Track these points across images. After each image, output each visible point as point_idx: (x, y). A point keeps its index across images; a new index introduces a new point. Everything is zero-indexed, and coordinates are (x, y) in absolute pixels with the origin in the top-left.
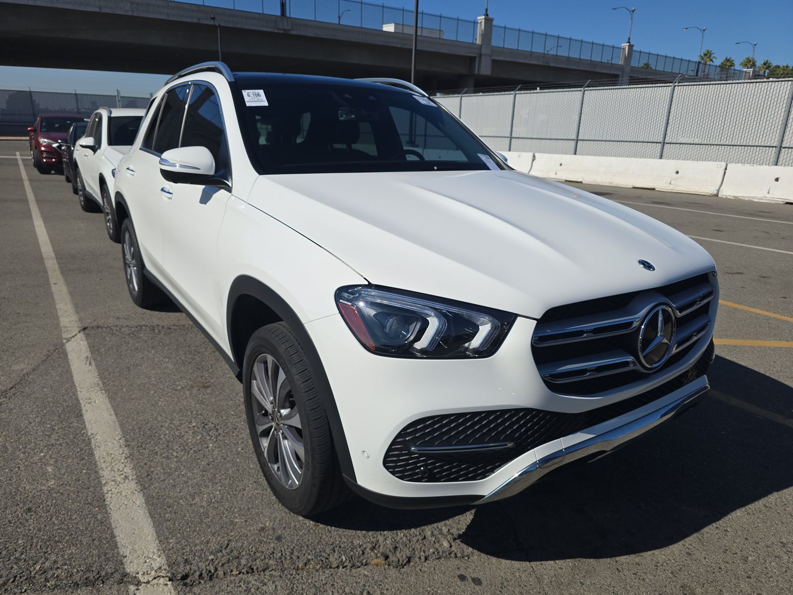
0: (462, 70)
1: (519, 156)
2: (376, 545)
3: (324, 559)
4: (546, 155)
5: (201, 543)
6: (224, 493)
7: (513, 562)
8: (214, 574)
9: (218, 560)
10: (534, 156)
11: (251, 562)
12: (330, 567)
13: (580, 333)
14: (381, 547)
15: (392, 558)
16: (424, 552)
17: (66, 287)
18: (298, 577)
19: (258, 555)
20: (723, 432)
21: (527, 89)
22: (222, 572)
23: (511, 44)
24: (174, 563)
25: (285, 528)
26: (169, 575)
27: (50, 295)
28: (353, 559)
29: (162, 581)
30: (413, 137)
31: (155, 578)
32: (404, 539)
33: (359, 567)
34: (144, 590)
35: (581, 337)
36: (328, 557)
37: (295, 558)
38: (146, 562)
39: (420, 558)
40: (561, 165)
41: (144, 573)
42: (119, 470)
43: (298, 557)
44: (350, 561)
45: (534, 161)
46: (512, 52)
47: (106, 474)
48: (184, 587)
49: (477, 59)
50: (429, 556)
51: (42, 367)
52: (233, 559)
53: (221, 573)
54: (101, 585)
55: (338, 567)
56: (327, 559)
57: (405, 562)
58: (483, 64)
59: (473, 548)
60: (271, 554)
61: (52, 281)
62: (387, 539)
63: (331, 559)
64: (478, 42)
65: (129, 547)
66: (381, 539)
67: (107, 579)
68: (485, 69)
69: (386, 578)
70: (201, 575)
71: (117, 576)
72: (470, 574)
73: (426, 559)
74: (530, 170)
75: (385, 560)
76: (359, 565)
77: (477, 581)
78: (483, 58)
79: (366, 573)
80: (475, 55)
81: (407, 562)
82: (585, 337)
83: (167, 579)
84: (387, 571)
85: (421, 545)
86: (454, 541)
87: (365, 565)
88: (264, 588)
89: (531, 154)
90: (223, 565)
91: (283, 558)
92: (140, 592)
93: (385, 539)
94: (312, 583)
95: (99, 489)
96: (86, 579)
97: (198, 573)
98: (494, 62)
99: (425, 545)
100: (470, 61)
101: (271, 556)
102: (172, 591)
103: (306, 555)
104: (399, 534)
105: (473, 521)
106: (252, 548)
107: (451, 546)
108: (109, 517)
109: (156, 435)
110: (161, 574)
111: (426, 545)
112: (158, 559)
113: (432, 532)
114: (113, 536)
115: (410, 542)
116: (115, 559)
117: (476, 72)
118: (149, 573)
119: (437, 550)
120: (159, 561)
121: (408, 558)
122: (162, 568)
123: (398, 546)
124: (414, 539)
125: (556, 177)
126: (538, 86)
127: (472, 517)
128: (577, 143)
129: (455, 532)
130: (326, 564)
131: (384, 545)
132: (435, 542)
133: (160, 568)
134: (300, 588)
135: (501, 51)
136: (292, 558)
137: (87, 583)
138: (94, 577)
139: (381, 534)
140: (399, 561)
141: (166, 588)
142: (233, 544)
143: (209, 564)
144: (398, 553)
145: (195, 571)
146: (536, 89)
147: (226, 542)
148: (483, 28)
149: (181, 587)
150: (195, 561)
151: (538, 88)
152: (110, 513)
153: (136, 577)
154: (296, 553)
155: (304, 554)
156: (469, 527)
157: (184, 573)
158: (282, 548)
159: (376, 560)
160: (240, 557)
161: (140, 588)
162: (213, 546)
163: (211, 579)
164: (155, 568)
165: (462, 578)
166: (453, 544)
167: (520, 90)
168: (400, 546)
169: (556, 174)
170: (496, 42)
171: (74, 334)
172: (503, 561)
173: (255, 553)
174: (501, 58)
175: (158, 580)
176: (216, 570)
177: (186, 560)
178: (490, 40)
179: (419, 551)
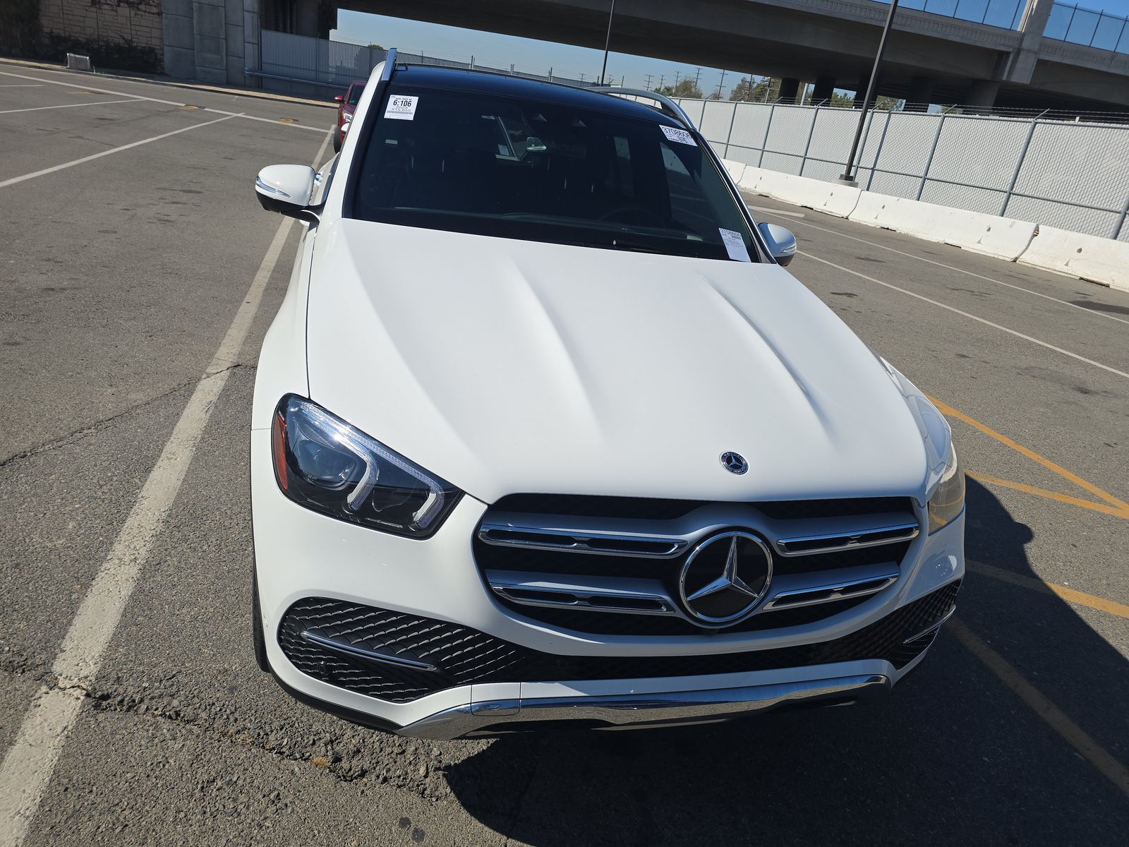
0: (981, 72)
1: (1011, 226)
2: (336, 739)
3: (262, 734)
4: (1057, 232)
5: (148, 665)
6: (218, 612)
7: (486, 828)
8: (136, 705)
9: (151, 691)
10: (1037, 229)
11: (182, 707)
12: (263, 746)
13: (568, 540)
14: (342, 745)
15: (345, 764)
16: (388, 771)
17: (257, 309)
18: (216, 744)
19: (196, 700)
20: (986, 759)
21: (1058, 118)
22: (146, 707)
23: (1079, 37)
24: (104, 677)
25: (250, 679)
26: (90, 688)
27: (232, 315)
28: (297, 746)
29: (77, 692)
30: (853, 169)
31: (73, 687)
32: (377, 745)
33: (296, 759)
34: (52, 696)
35: (567, 546)
36: (269, 733)
37: (232, 719)
38: (78, 665)
39: (378, 777)
40: (1080, 251)
41: (67, 677)
42: (135, 547)
43: (236, 720)
44: (290, 748)
45: (1035, 237)
46: (1079, 50)
47: (119, 548)
48: (93, 709)
49: (1011, 57)
50: (391, 778)
51: (156, 403)
52: (165, 695)
53: (143, 707)
54: (19, 675)
55: (271, 750)
56: (267, 734)
57: (357, 774)
58: (1019, 66)
59: (452, 789)
60: (209, 705)
61: (247, 298)
62: (356, 737)
63: (272, 737)
64: (1020, 27)
65: (76, 642)
66: (349, 733)
67: (29, 670)
68: (1021, 74)
69: (312, 786)
70: (122, 701)
71: (41, 670)
72: (417, 822)
73: (385, 780)
74: (1024, 252)
75: (332, 763)
76: (298, 757)
77: (419, 835)
78: (1022, 57)
79: (297, 769)
80: (1010, 50)
81: (358, 776)
82: (575, 548)
83: (84, 692)
84: (323, 777)
85: (391, 760)
86: (434, 771)
87: (305, 760)
88: (170, 743)
89: (1033, 225)
90: (152, 698)
91: (218, 716)
92: (46, 697)
93: (353, 737)
94: (225, 757)
95: (99, 563)
96: (10, 662)
97: (119, 698)
98: (1041, 63)
99: (395, 762)
100: (999, 58)
101: (208, 707)
102: (77, 709)
103: (247, 721)
104: (374, 736)
105: (482, 755)
106: (195, 690)
107: (426, 777)
108: (84, 600)
109: (204, 518)
110: (82, 684)
111: (398, 764)
112: (92, 666)
113: (416, 749)
114: (70, 623)
115: (380, 752)
116: (52, 650)
117: (1004, 78)
118: (72, 678)
119: (407, 774)
120: (91, 669)
121: (362, 770)
122: (89, 678)
123: (362, 750)
124: (389, 750)
125: (1065, 269)
126: (1078, 114)
127: (485, 748)
128: (1124, 217)
129: (447, 760)
130: (260, 741)
131: (347, 743)
132: (410, 763)
133: (86, 677)
134: (208, 757)
135: (1062, 46)
136: (228, 718)
137: (8, 667)
138: (18, 663)
139: (353, 727)
140: (350, 770)
141: (74, 703)
142: (180, 677)
143: (138, 692)
144: (356, 759)
145: (119, 695)
146: (1074, 118)
147: (174, 673)
148: (1034, 7)
149: (90, 706)
150: (128, 682)
151: (1078, 118)
152: (87, 596)
153: (56, 679)
154: (237, 715)
155: (245, 720)
156: (470, 760)
157: (106, 693)
158: (227, 703)
159: (321, 756)
160: (175, 696)
161: (50, 692)
162: (158, 672)
163: (128, 710)
164: (81, 676)
165: (405, 822)
166: (431, 774)
167: (1046, 117)
168: (366, 752)
169: (1067, 265)
170: (1053, 31)
171: (219, 371)
172: (475, 822)
173: (194, 696)
174: (1055, 58)
175: (74, 691)
176: (142, 701)
177: (119, 678)
178: (1042, 26)
179: (382, 767)
